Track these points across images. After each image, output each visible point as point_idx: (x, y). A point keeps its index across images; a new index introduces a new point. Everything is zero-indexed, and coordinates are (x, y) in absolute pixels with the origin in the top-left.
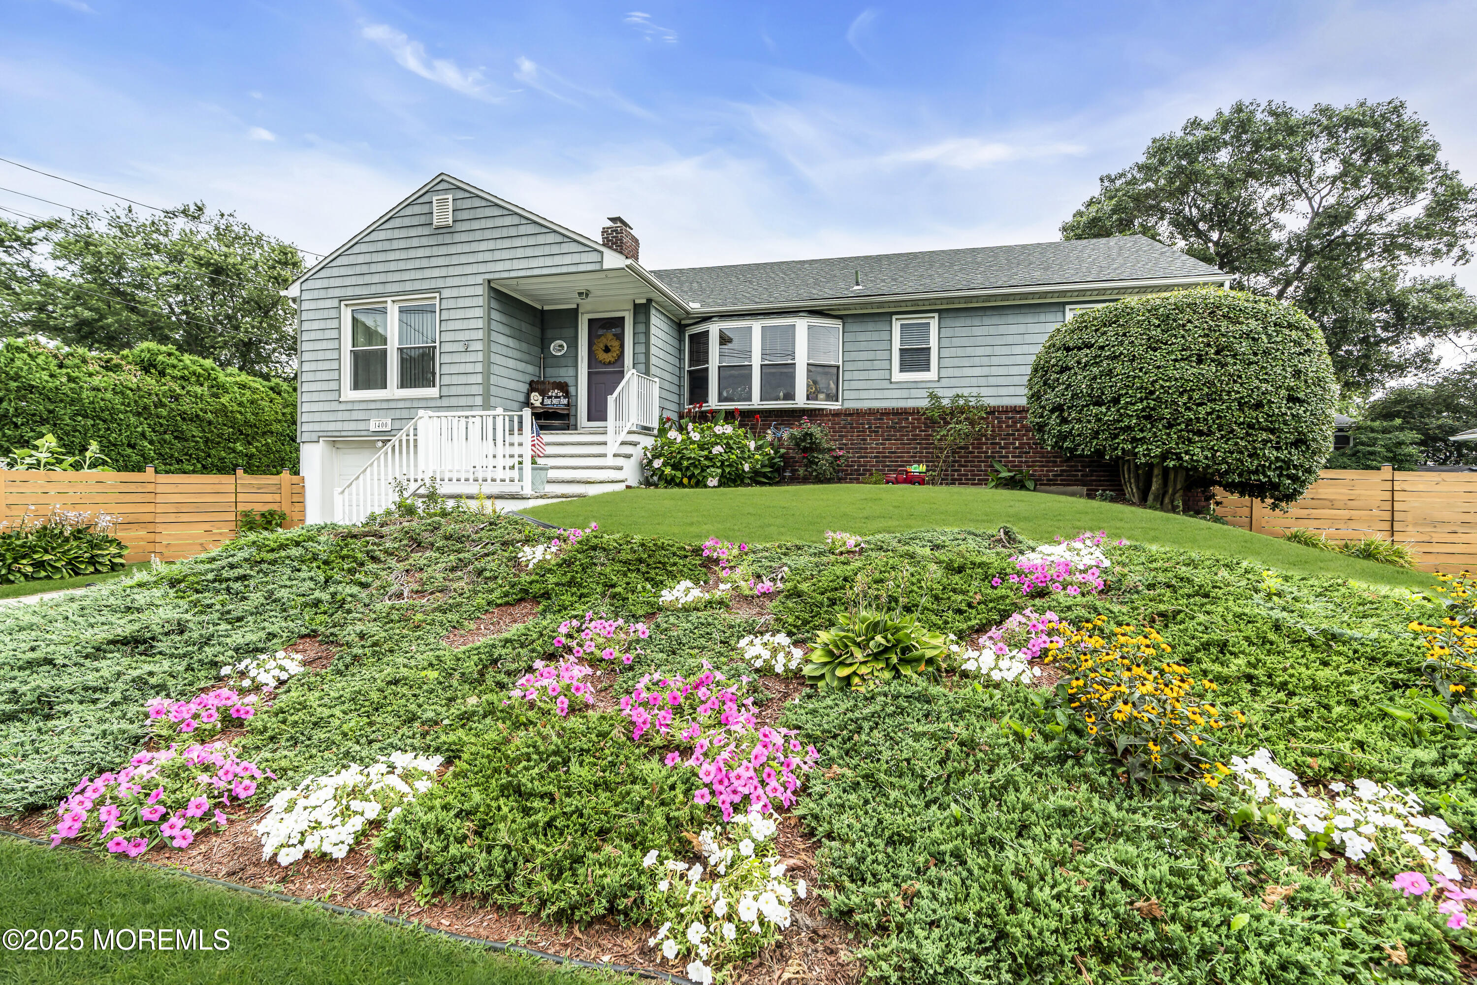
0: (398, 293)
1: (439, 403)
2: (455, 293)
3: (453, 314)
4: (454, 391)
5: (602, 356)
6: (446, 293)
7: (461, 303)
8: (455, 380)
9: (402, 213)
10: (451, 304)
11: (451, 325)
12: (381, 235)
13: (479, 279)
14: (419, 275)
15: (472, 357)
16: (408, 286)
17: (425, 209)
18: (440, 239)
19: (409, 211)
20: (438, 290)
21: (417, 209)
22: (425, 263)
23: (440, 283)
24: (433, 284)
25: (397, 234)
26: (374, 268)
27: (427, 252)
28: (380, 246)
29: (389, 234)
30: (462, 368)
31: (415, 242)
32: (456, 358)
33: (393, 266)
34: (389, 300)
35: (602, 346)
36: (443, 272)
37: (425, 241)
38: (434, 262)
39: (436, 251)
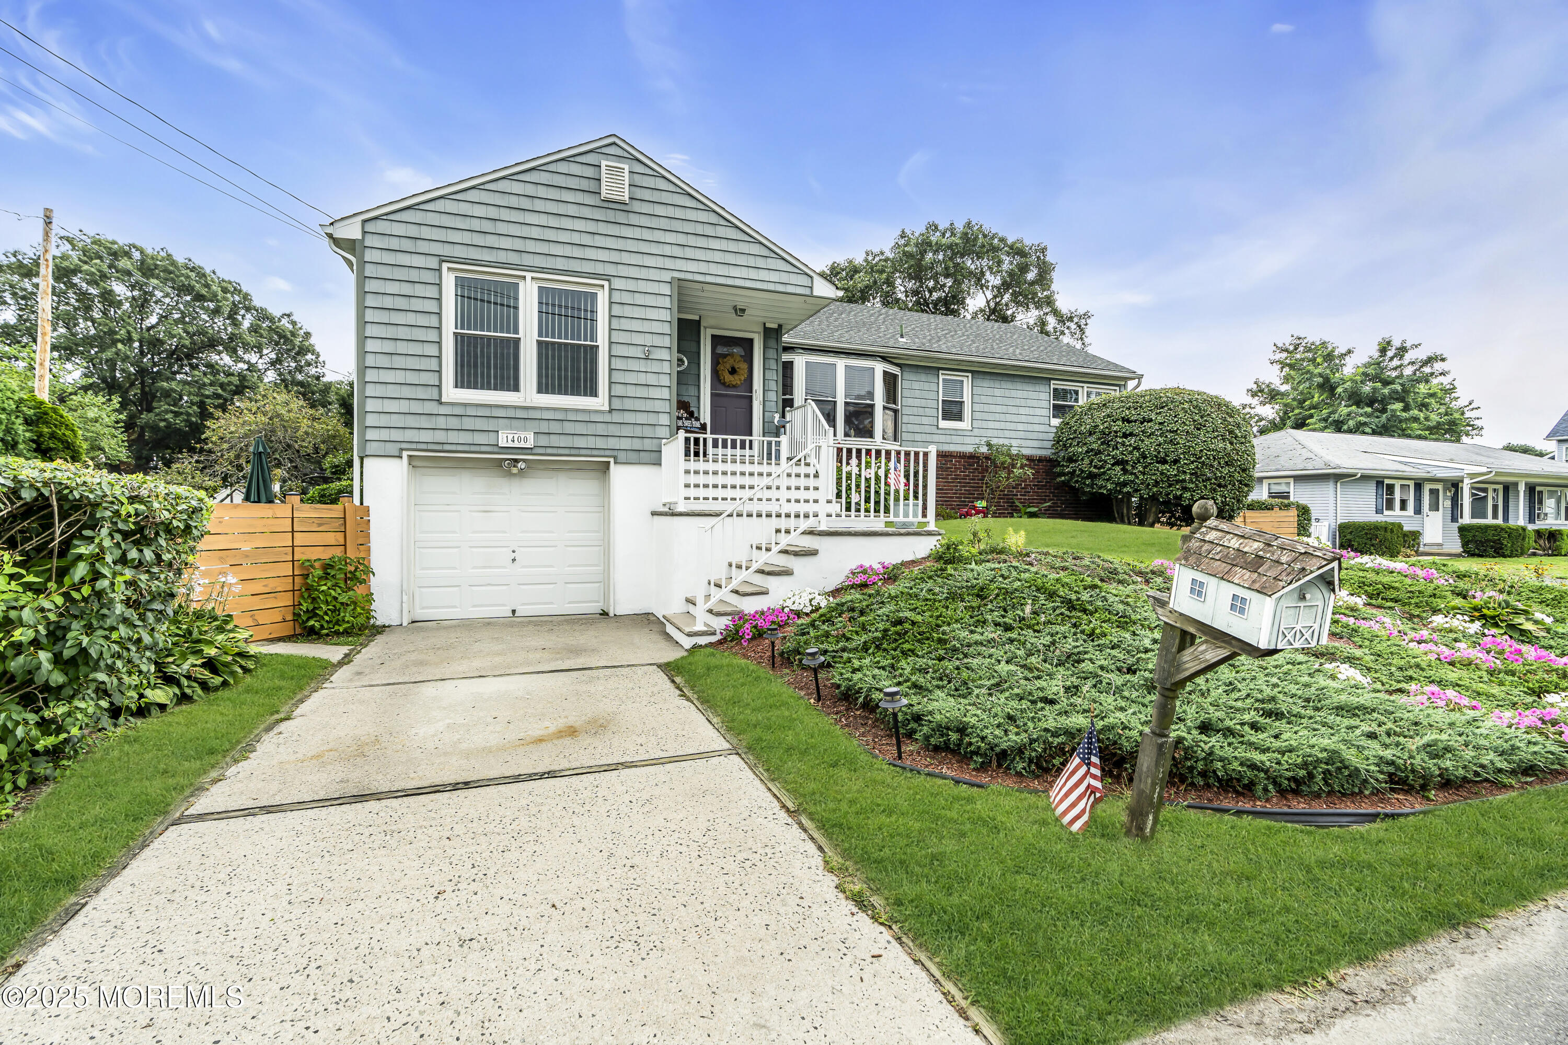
0: (542, 270)
1: (608, 418)
2: (631, 285)
3: (628, 311)
4: (628, 404)
5: (728, 378)
6: (618, 284)
7: (640, 299)
8: (631, 391)
9: (552, 167)
10: (627, 298)
11: (626, 324)
12: (517, 188)
13: (667, 276)
14: (577, 252)
15: (655, 367)
16: (560, 264)
17: (589, 172)
18: (611, 216)
19: (563, 167)
20: (608, 278)
21: (575, 169)
22: (586, 240)
23: (610, 270)
24: (599, 269)
25: (542, 192)
26: (502, 228)
27: (591, 226)
28: (514, 201)
29: (530, 190)
30: (642, 379)
31: (572, 210)
32: (633, 365)
33: (535, 233)
34: (529, 275)
35: (728, 366)
36: (615, 256)
37: (586, 212)
38: (599, 241)
39: (602, 228)
